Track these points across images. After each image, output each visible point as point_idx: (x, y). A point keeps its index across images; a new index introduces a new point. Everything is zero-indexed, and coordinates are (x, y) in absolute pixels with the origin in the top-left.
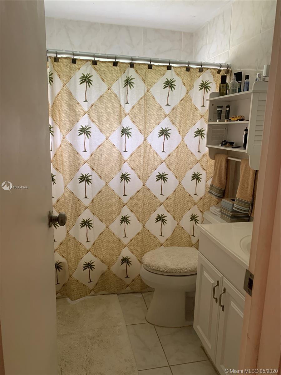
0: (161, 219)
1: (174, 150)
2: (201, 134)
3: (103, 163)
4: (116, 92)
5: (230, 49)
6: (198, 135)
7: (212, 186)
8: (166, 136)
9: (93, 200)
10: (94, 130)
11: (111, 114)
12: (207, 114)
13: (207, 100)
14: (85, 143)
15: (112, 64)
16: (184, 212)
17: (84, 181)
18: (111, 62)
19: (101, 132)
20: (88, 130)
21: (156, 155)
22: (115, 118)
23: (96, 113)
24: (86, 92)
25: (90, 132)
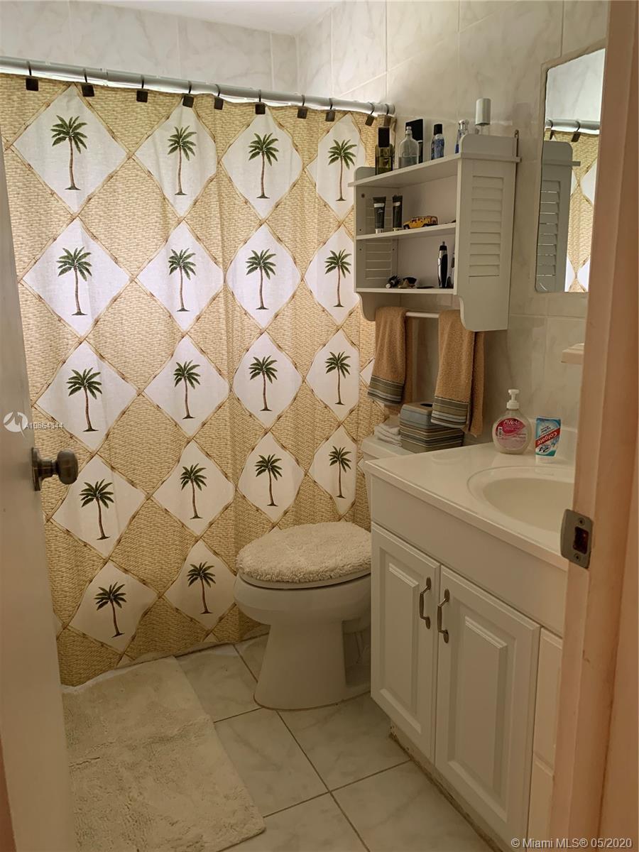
0: (268, 465)
1: (287, 304)
2: (340, 264)
3: (128, 342)
4: (149, 164)
5: (389, 70)
6: (335, 267)
7: (374, 379)
8: (265, 269)
9: (107, 435)
10: (98, 258)
11: (140, 220)
12: (353, 217)
13: (350, 185)
14: (77, 292)
15: (135, 95)
16: (314, 447)
17: (82, 388)
18: (132, 90)
19: (116, 263)
20: (83, 260)
21: (246, 317)
22: (151, 229)
23: (101, 216)
24: (71, 164)
25: (89, 265)
